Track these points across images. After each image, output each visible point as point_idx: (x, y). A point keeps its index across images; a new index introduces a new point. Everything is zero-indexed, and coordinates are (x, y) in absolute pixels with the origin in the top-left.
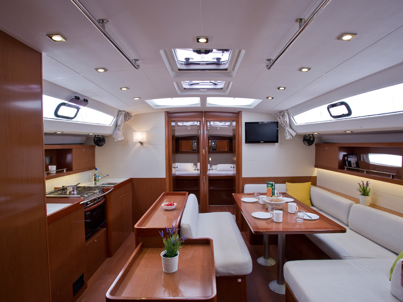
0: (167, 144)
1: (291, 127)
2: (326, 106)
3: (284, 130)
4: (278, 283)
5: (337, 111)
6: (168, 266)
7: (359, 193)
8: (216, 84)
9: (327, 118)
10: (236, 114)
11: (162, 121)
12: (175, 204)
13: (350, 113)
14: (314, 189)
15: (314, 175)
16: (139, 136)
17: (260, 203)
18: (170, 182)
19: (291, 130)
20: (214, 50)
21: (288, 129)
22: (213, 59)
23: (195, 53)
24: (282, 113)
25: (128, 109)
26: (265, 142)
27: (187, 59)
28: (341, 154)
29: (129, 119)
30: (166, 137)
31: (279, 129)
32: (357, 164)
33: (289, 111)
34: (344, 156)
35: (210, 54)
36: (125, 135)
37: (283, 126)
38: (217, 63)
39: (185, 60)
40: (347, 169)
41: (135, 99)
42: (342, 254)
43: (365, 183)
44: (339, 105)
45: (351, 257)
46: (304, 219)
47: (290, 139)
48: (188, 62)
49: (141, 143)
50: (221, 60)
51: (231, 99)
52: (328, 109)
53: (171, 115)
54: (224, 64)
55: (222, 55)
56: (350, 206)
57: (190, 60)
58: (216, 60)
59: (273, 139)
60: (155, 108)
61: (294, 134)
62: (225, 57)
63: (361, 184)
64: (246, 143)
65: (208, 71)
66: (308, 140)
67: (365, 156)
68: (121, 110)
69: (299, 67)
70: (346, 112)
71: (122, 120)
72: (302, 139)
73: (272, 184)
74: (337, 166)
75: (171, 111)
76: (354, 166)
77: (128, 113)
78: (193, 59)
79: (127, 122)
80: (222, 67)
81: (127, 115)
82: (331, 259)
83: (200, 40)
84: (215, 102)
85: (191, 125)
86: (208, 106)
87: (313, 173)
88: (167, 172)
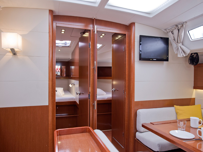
0: (51, 56)
19: (183, 47)
21: (180, 45)
24: (180, 26)
26: (158, 60)
37: (176, 42)
61: (188, 51)
85: (63, 46)
86: (106, 7)
87: (192, 94)
88: (51, 97)
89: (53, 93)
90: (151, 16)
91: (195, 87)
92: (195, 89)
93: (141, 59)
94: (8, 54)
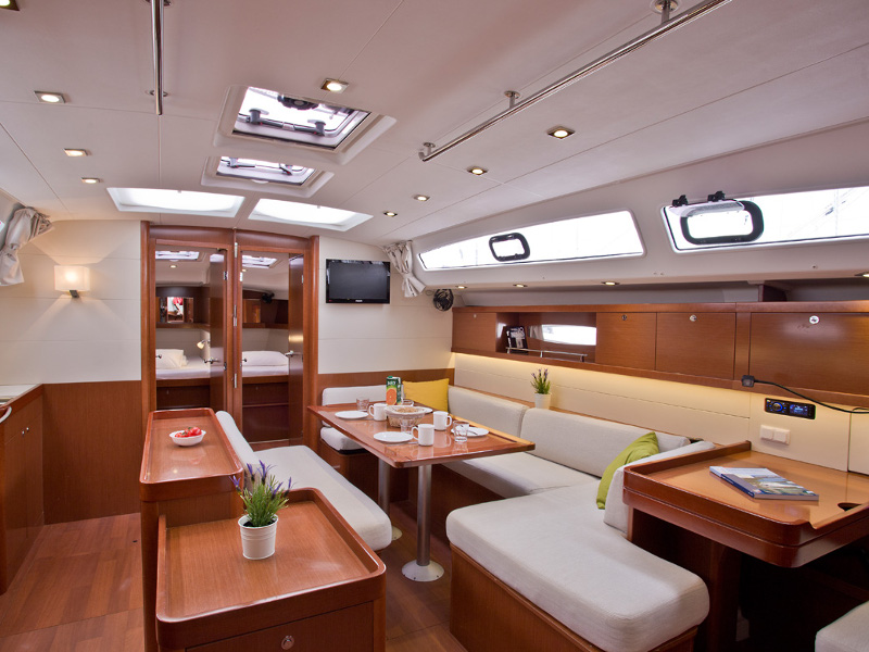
0: (146, 298)
1: (415, 275)
2: (488, 238)
3: (402, 278)
4: (419, 563)
5: (505, 249)
6: (257, 545)
7: (534, 390)
8: (289, 173)
9: (487, 259)
10: (307, 241)
11: (134, 241)
12: (204, 433)
13: (527, 253)
14: (453, 390)
15: (449, 367)
16: (71, 275)
17: (376, 418)
18: (151, 391)
19: (413, 280)
20: (320, 107)
21: (408, 276)
22: (309, 121)
23: (281, 104)
24: (400, 246)
25: (41, 205)
26: (366, 301)
27: (256, 112)
28: (500, 327)
29: (43, 230)
30: (142, 283)
31: (392, 275)
32: (524, 341)
33: (414, 242)
34: (505, 329)
35: (311, 110)
36: (25, 269)
37: (400, 271)
38: (318, 131)
39: (250, 114)
40: (513, 352)
41: (88, 181)
42: (529, 487)
43: (542, 373)
44: (511, 238)
45: (540, 490)
46: (469, 437)
47: (413, 298)
48: (256, 118)
49: (75, 294)
50: (325, 127)
51: (312, 208)
52: (491, 242)
53: (157, 230)
54: (330, 136)
55: (331, 118)
56: (522, 414)
57: (262, 116)
58: (314, 126)
59: (380, 296)
60: (121, 209)
61: (420, 288)
62: (335, 122)
63: (537, 375)
64: (328, 301)
65: (295, 145)
66: (442, 299)
67: (536, 329)
68: (26, 204)
69: (469, 165)
70: (522, 251)
71: (23, 232)
72: (433, 297)
73: (397, 381)
74: (493, 347)
75: (157, 221)
76: (520, 346)
77: (40, 215)
78: (267, 114)
79: (38, 237)
80: (324, 141)
81: (39, 221)
82: (504, 498)
83: (329, 86)
84: (272, 210)
85: (180, 260)
86: (251, 217)
87: (447, 363)
88: (146, 367)
89: (149, 361)
90: (344, 230)
91: (455, 349)
92: (454, 354)
93: (329, 300)
94: (63, 296)
